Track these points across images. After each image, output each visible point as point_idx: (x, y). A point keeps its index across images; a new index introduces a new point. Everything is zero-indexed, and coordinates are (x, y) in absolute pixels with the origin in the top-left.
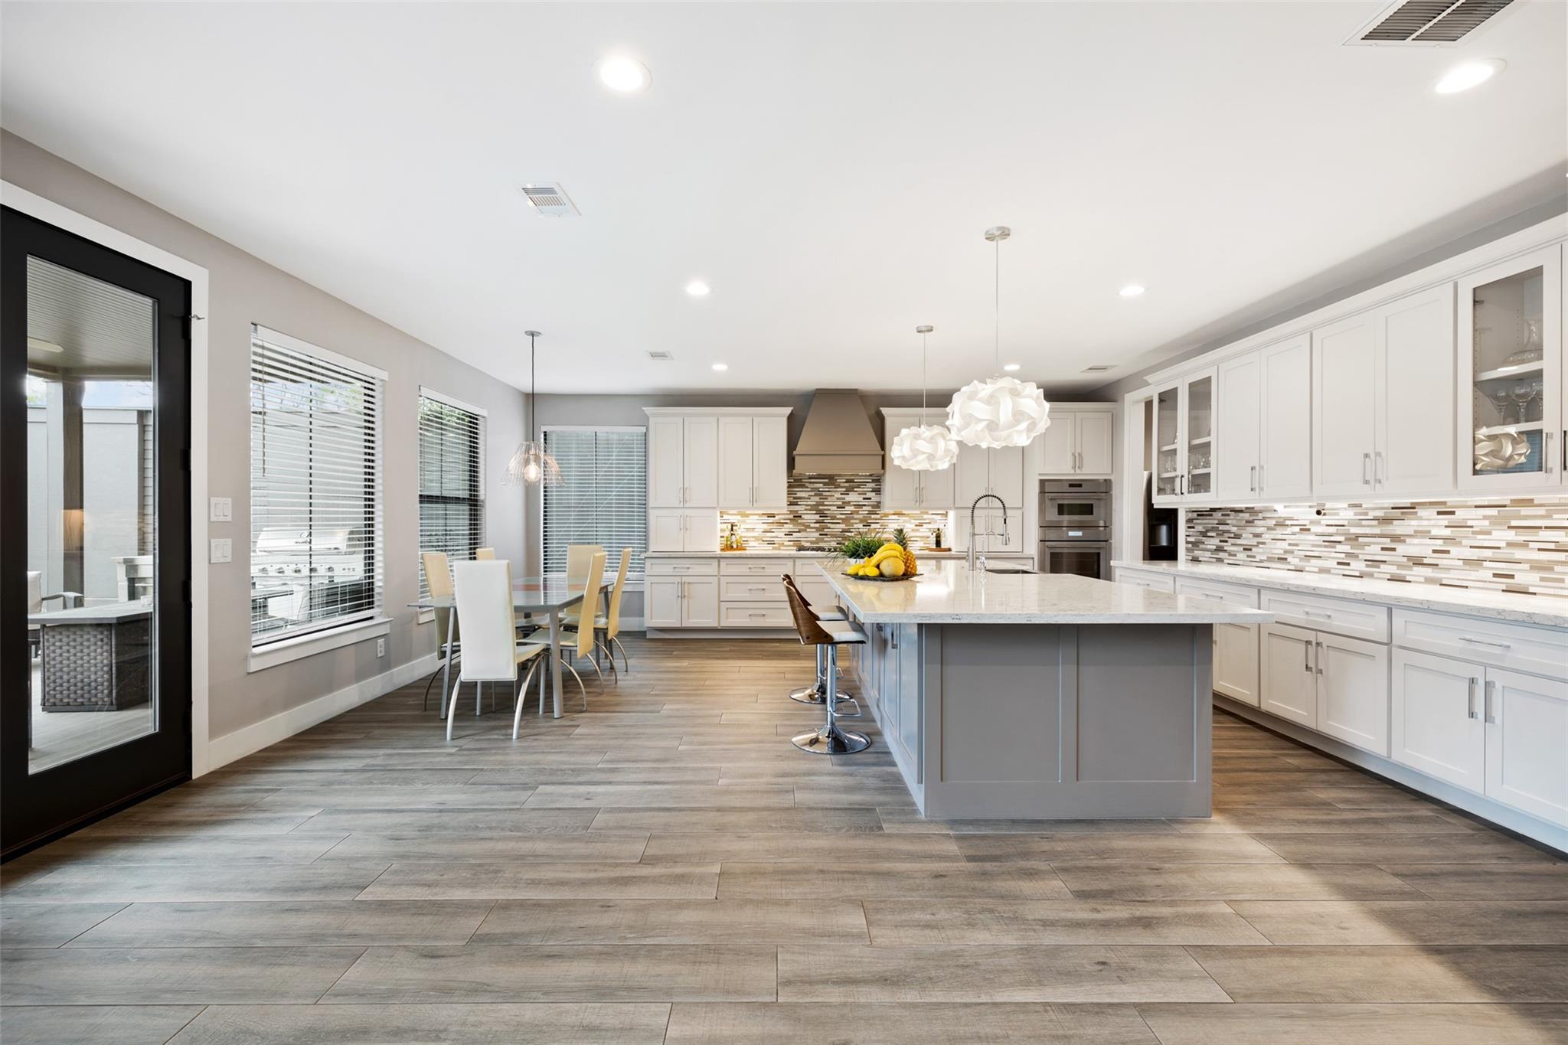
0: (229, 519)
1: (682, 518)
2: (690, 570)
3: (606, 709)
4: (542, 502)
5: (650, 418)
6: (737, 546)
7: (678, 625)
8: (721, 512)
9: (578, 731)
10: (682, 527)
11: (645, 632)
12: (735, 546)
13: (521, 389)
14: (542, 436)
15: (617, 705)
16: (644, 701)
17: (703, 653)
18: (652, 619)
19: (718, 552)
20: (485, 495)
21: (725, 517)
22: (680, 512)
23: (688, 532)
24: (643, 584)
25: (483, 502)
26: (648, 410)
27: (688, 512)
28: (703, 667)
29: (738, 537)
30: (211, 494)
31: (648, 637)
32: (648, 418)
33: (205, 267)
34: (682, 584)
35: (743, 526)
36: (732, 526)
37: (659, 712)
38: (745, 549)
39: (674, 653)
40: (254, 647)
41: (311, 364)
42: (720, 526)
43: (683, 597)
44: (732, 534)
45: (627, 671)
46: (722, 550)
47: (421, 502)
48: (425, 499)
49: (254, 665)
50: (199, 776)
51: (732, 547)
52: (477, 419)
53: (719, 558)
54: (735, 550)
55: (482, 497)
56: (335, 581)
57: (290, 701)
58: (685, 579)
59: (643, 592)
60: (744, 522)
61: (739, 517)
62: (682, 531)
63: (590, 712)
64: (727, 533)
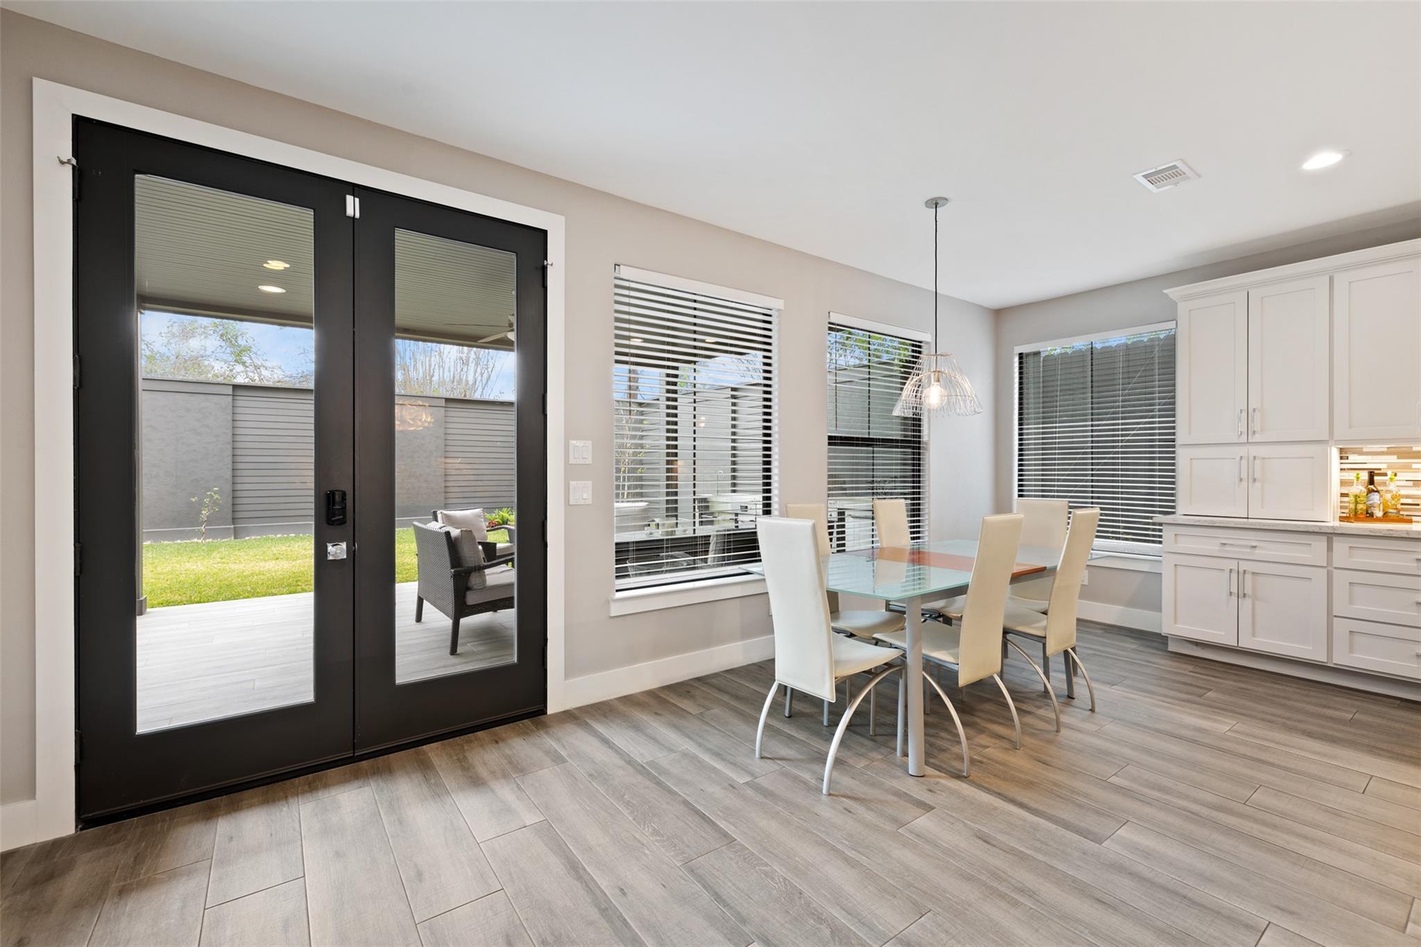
0: (589, 461)
1: (1244, 462)
2: (1257, 551)
3: (1004, 787)
4: (1016, 442)
5: (1179, 304)
6: (1385, 514)
7: (1232, 642)
8: (1341, 450)
9: (924, 822)
10: (1244, 476)
11: (1166, 638)
12: (1379, 513)
13: (991, 308)
14: (1016, 359)
15: (1029, 785)
16: (1087, 796)
17: (1279, 711)
18: (1176, 622)
19: (1332, 522)
20: (929, 435)
21: (1352, 458)
22: (1242, 451)
23: (1258, 484)
24: (1161, 561)
25: (926, 444)
26: (1173, 292)
27: (1254, 451)
28: (1266, 749)
29: (1388, 496)
30: (568, 436)
31: (1170, 649)
32: (1174, 305)
33: (561, 215)
34: (1242, 574)
35: (1403, 476)
36: (1372, 475)
37: (1099, 841)
38: (1411, 521)
39: (1210, 694)
40: (617, 591)
41: (695, 301)
42: (1336, 476)
43: (1241, 595)
44: (1370, 491)
45: (1092, 710)
46: (1342, 519)
47: (830, 444)
48: (833, 440)
49: (615, 610)
50: (553, 712)
51: (1372, 515)
52: (920, 347)
53: (1330, 536)
54: (1378, 520)
55: (925, 438)
56: (740, 528)
57: (658, 650)
58: (1244, 566)
59: (1161, 574)
60: (1408, 468)
61: (1393, 459)
62: (1245, 483)
63: (973, 783)
64: (1359, 489)
